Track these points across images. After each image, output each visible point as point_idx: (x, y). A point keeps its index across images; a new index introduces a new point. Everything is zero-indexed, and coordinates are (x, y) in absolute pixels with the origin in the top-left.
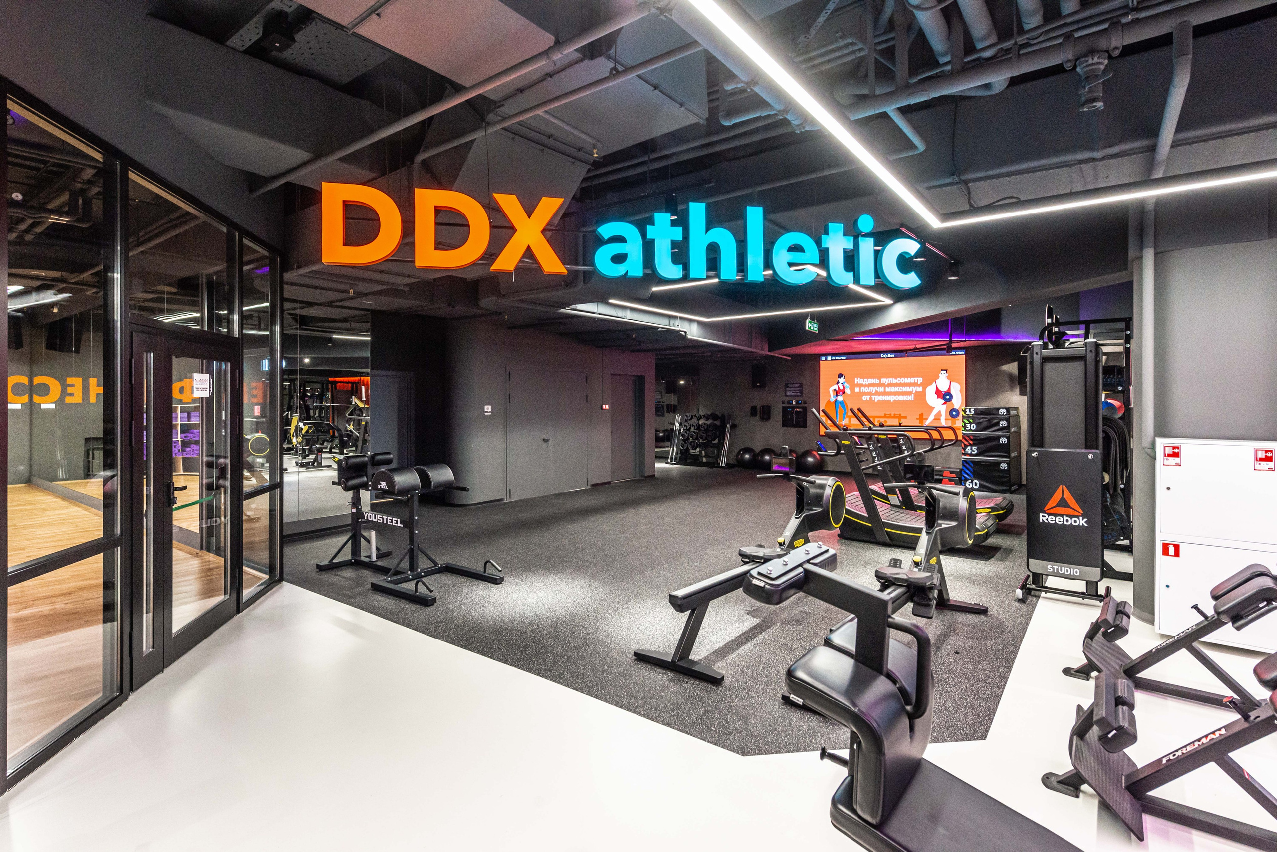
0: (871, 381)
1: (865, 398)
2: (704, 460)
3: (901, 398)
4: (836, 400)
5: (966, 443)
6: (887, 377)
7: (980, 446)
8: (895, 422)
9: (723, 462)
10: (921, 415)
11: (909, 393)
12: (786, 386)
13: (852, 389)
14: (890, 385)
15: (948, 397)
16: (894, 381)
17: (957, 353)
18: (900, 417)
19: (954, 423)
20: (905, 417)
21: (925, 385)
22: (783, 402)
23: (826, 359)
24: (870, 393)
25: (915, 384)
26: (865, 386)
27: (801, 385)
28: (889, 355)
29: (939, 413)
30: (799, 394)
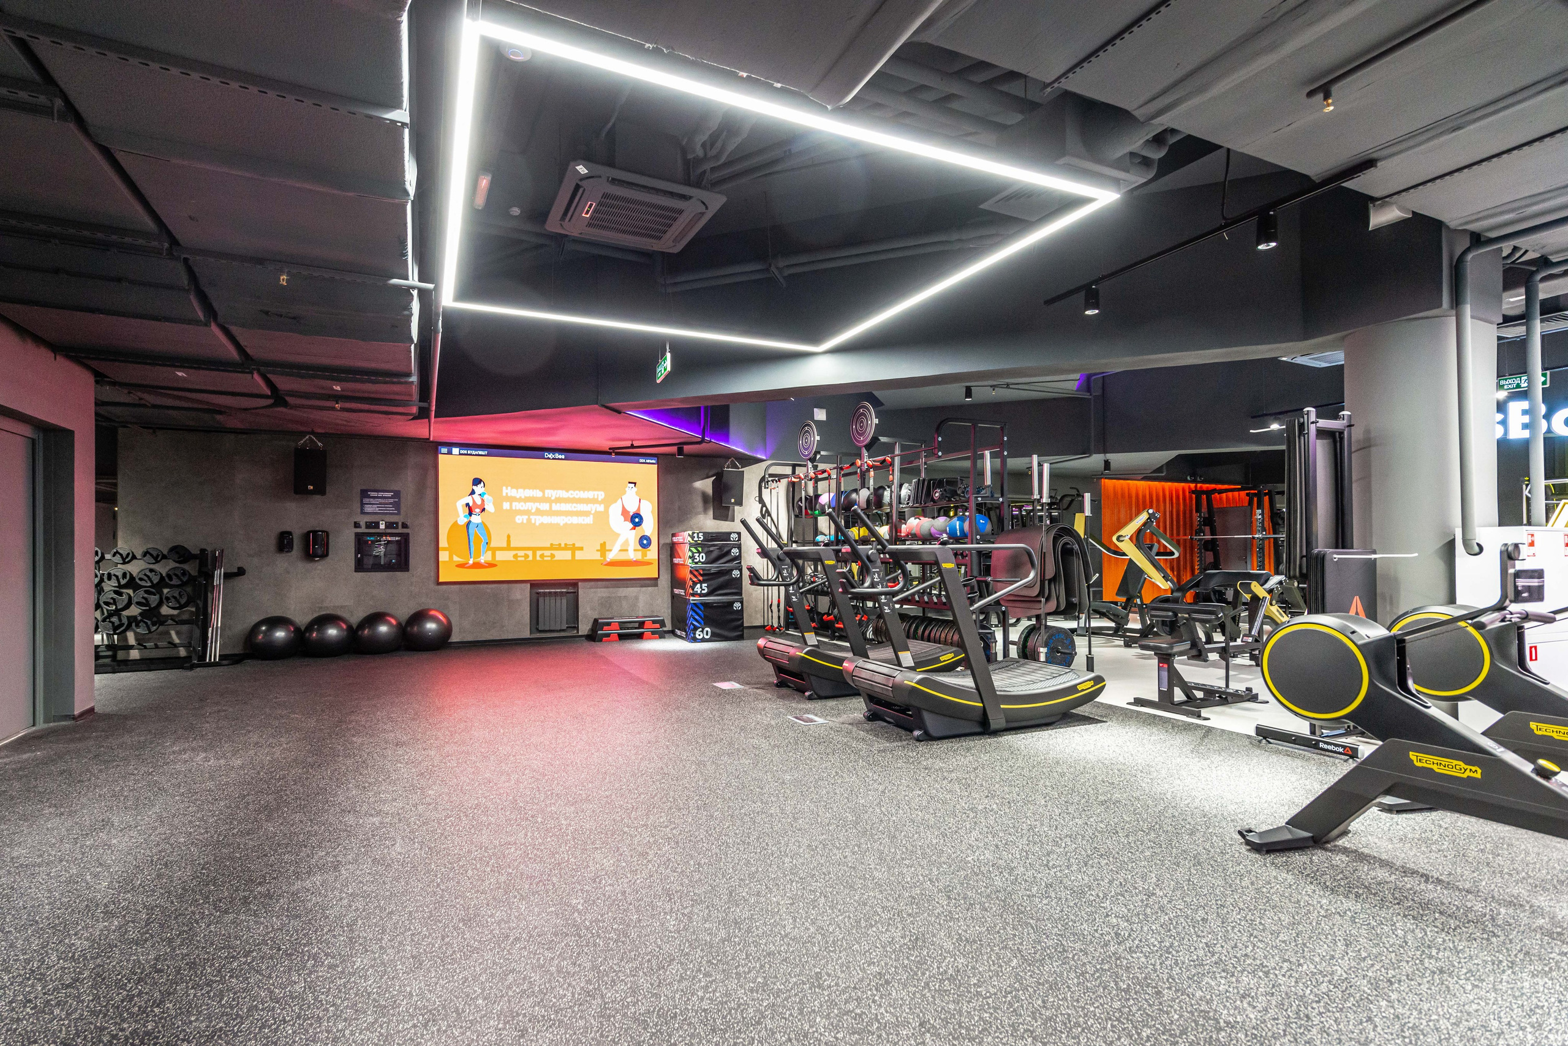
0: (529, 493)
1: (519, 519)
2: (135, 654)
3: (575, 520)
4: (470, 522)
5: (695, 579)
6: (554, 488)
7: (710, 583)
8: (566, 555)
9: (215, 650)
10: (603, 545)
11: (586, 514)
12: (364, 494)
13: (498, 505)
14: (559, 500)
15: (637, 520)
16: (563, 494)
17: (648, 461)
18: (574, 548)
19: (644, 555)
20: (581, 549)
21: (608, 502)
22: (357, 525)
23: (450, 453)
24: (527, 512)
25: (594, 501)
26: (520, 500)
27: (397, 494)
28: (557, 456)
29: (626, 542)
30: (392, 510)
